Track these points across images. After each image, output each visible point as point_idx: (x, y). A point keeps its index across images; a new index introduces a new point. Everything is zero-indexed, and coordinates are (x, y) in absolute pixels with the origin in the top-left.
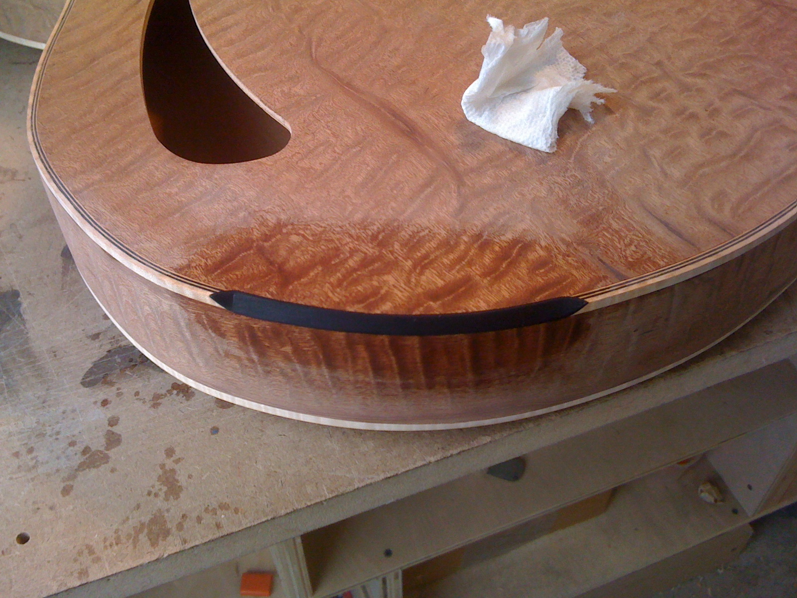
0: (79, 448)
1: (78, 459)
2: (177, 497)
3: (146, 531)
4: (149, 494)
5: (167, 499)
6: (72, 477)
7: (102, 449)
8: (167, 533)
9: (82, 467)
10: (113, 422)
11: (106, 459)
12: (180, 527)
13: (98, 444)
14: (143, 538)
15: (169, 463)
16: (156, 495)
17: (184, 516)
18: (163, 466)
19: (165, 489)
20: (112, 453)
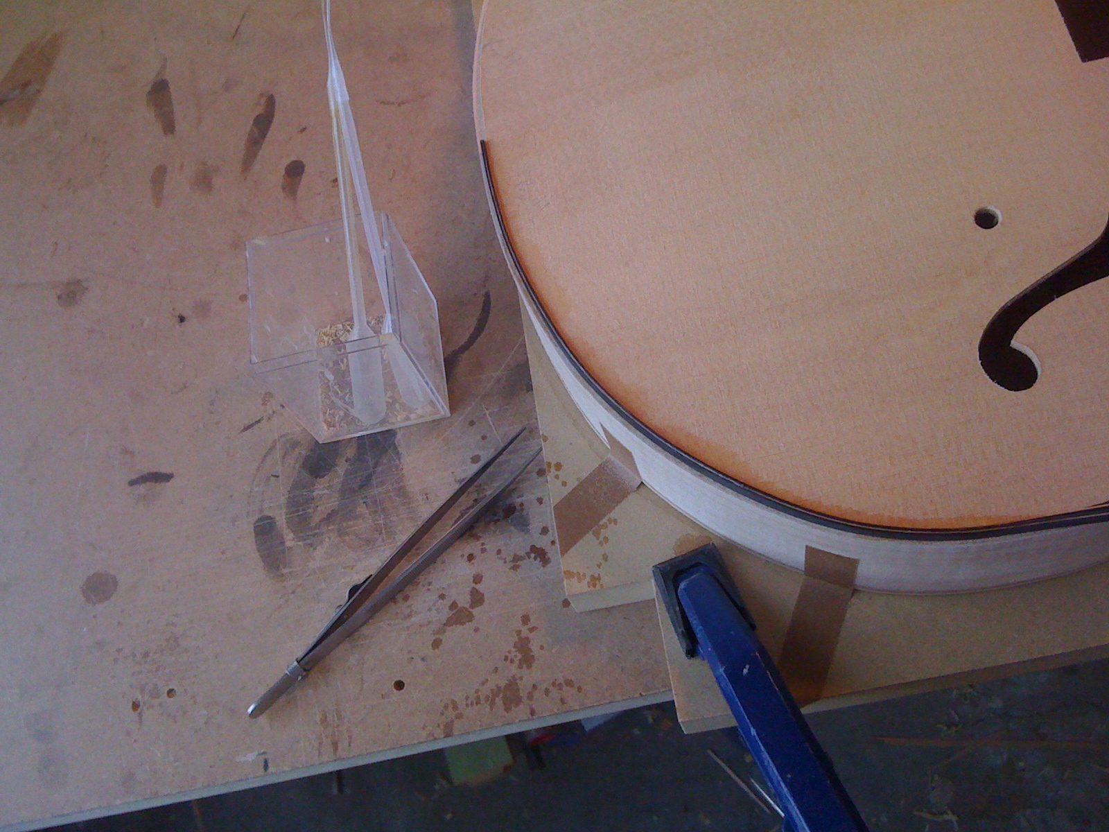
0: (448, 602)
1: (446, 614)
2: (529, 667)
3: (501, 695)
4: (506, 658)
5: (520, 667)
6: (441, 631)
7: (467, 606)
8: (518, 701)
9: (449, 622)
10: (478, 579)
11: (470, 617)
12: (530, 697)
13: (464, 600)
14: (499, 701)
15: (525, 631)
16: (512, 661)
17: (535, 687)
18: (519, 633)
19: (519, 656)
20: (475, 611)
